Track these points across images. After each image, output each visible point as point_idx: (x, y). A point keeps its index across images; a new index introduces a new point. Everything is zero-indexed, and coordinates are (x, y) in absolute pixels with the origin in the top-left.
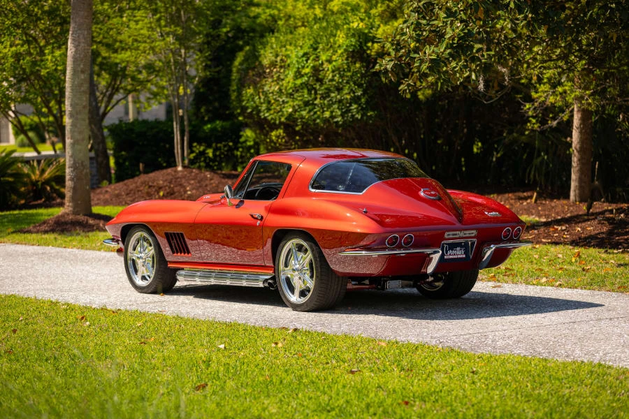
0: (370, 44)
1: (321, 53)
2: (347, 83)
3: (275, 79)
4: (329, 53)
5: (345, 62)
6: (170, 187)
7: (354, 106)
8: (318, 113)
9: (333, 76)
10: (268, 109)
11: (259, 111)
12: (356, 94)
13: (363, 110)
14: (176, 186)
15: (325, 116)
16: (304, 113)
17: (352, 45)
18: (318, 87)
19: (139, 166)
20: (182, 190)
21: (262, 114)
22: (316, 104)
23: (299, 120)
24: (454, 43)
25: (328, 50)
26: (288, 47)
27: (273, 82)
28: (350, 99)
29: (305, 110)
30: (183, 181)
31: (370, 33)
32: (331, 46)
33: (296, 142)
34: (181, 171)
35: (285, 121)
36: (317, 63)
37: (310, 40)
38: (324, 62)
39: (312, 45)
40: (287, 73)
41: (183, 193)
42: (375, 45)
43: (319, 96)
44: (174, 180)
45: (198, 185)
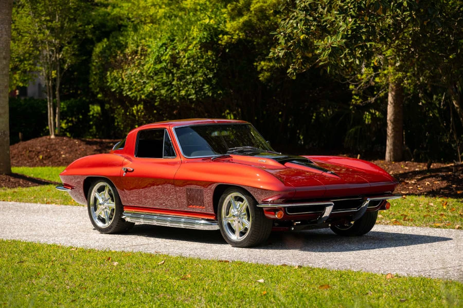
0: (221, 36)
1: (178, 43)
2: (201, 67)
3: (136, 64)
4: (185, 44)
5: (199, 51)
6: (47, 152)
7: (206, 86)
8: (175, 91)
9: (188, 62)
10: (130, 89)
11: (122, 90)
12: (208, 77)
13: (213, 89)
14: (52, 151)
15: (181, 94)
16: (163, 92)
17: (204, 38)
18: (175, 71)
19: (19, 135)
20: (57, 154)
21: (124, 93)
22: (173, 85)
23: (158, 97)
24: (349, 35)
25: (183, 41)
26: (147, 39)
27: (134, 66)
28: (203, 80)
29: (163, 89)
30: (57, 146)
31: (219, 27)
32: (186, 38)
33: (154, 115)
34: (53, 139)
35: (145, 98)
36: (175, 52)
37: (167, 33)
38: (180, 51)
39: (169, 37)
40: (147, 59)
41: (58, 156)
42: (225, 37)
43: (176, 79)
44: (49, 146)
45: (70, 150)
